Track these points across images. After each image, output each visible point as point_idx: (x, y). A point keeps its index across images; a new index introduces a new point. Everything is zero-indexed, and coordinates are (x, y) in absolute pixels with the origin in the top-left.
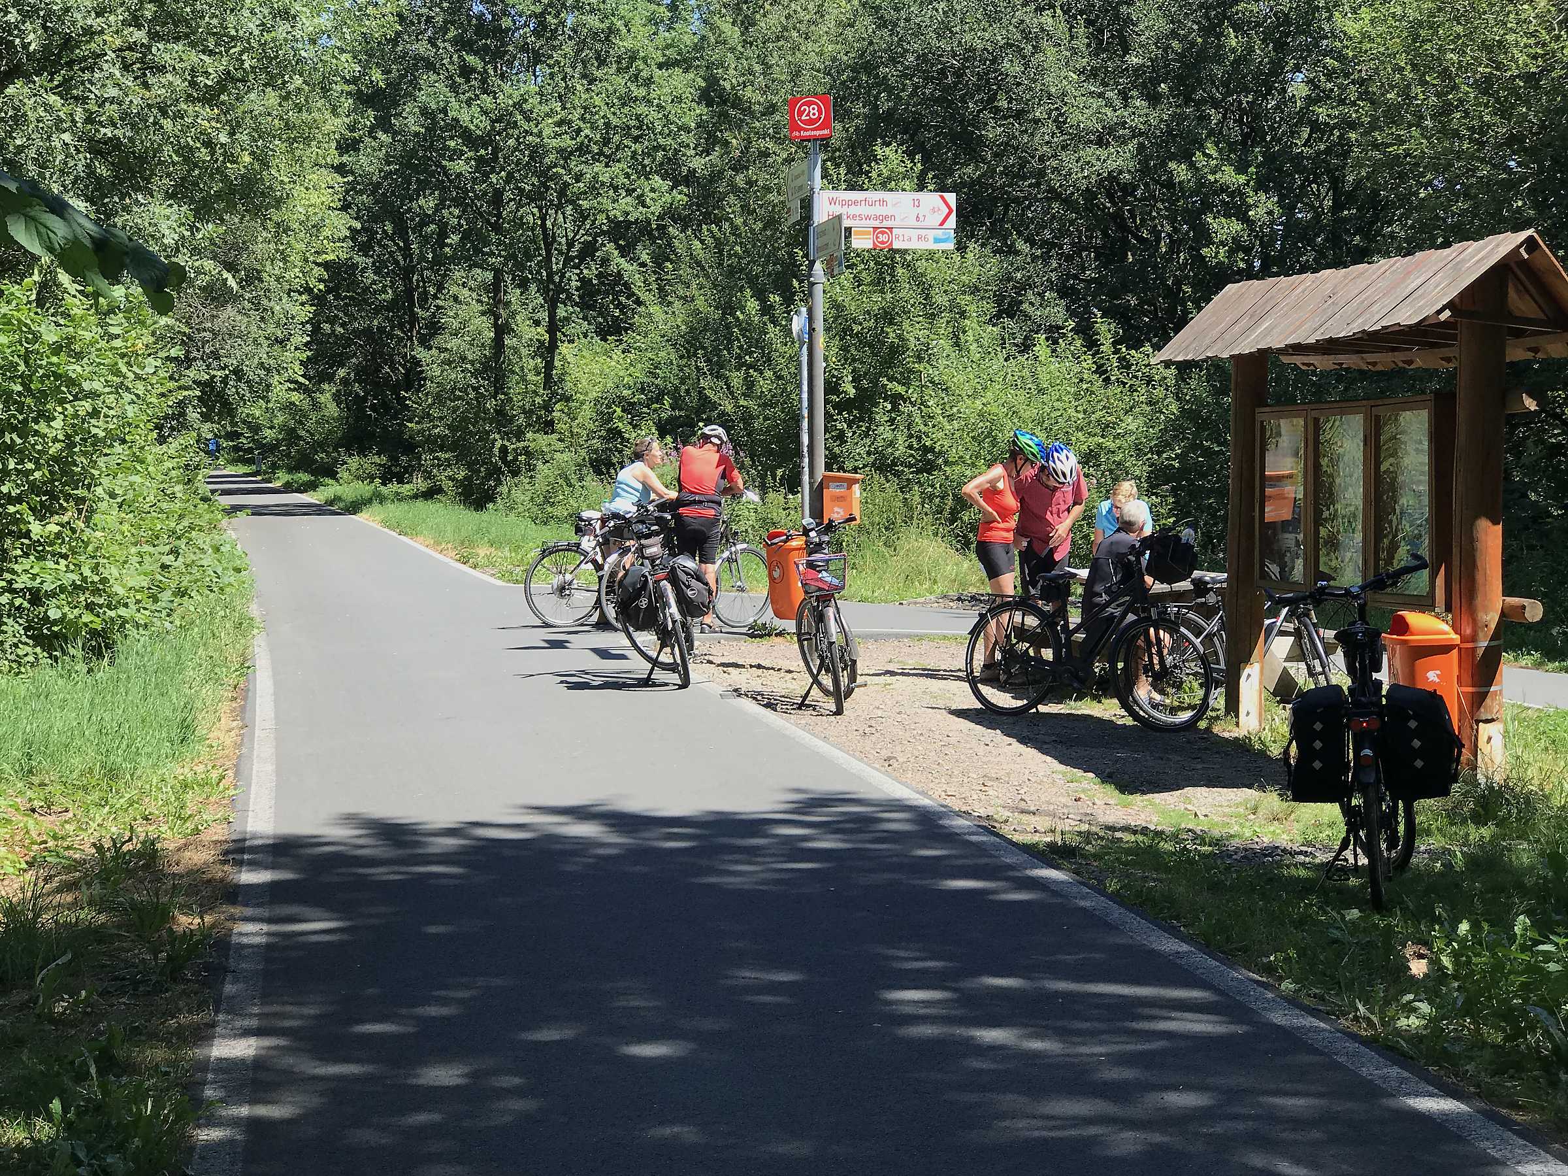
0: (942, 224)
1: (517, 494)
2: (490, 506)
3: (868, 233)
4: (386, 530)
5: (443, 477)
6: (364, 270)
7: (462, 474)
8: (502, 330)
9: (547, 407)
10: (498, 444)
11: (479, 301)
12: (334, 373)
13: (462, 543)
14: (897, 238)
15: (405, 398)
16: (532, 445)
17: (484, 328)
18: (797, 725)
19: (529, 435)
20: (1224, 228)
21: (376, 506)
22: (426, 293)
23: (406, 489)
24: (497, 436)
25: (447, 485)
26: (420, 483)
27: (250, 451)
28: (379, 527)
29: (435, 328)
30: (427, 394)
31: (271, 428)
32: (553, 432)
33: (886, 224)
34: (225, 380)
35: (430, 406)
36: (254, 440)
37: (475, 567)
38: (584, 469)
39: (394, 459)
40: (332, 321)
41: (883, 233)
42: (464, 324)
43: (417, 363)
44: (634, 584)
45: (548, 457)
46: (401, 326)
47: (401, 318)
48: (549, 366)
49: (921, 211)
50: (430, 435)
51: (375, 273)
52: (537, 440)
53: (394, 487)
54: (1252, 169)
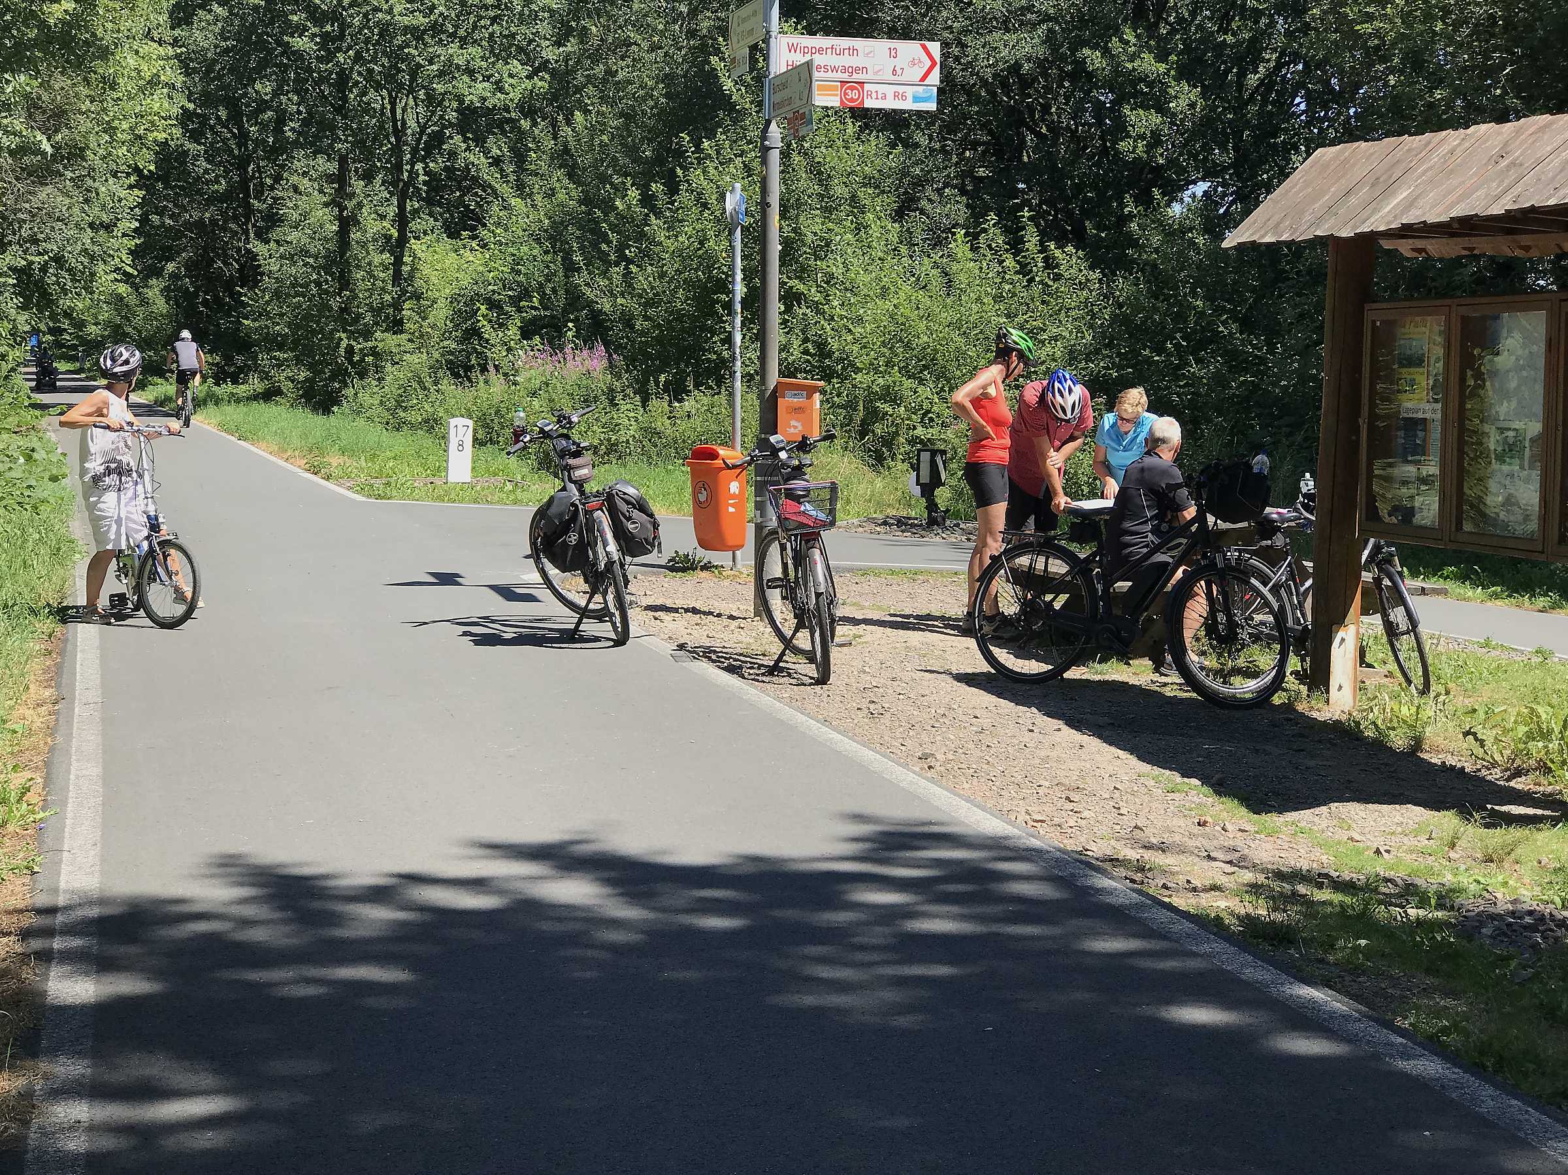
0: (923, 79)
1: (365, 398)
2: (335, 409)
3: (835, 88)
4: (223, 434)
5: (281, 377)
6: (196, 158)
7: (303, 375)
8: (347, 223)
9: (397, 305)
10: (344, 343)
11: (321, 191)
12: (162, 269)
13: (311, 450)
14: (870, 95)
15: (241, 294)
16: (380, 345)
17: (325, 220)
18: (780, 699)
19: (378, 334)
20: (1142, 120)
21: (211, 407)
22: (262, 184)
23: (242, 390)
24: (343, 335)
25: (287, 386)
26: (255, 384)
27: (74, 347)
28: (215, 430)
29: (273, 219)
30: (263, 291)
31: (96, 324)
32: (402, 332)
33: (856, 77)
34: (44, 269)
35: (268, 303)
36: (78, 337)
37: (328, 478)
38: (440, 374)
39: (228, 359)
40: (161, 212)
41: (852, 88)
42: (305, 215)
43: (254, 257)
44: (561, 515)
45: (396, 359)
46: (235, 218)
47: (235, 209)
48: (398, 262)
49: (899, 63)
50: (268, 334)
51: (208, 161)
52: (386, 340)
53: (228, 388)
54: (1173, 58)
